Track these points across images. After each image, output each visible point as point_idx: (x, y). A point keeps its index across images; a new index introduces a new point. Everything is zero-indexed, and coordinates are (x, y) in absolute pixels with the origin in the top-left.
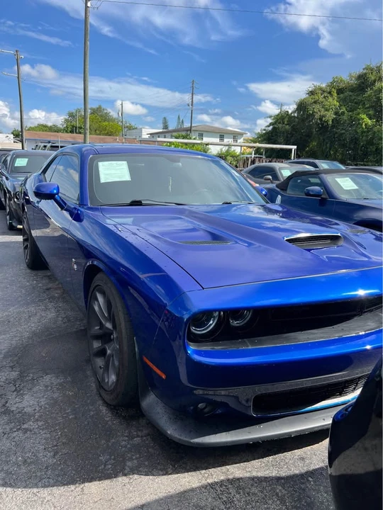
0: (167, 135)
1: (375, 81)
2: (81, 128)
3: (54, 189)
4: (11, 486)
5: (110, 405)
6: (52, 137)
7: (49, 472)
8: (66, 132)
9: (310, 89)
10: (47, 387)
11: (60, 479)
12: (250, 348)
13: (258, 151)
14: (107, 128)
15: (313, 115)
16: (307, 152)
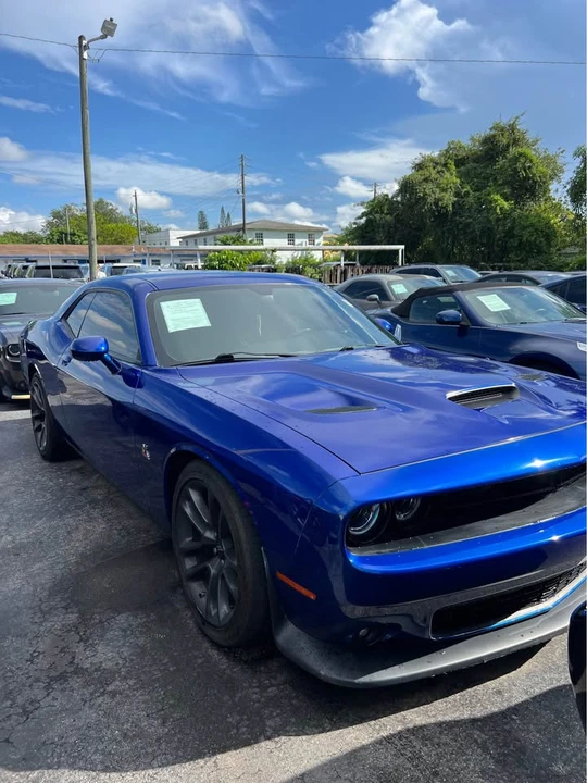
0: (208, 238)
1: (508, 146)
2: (74, 234)
3: (101, 345)
4: (115, 770)
5: (224, 647)
6: (31, 251)
7: (163, 746)
8: (52, 242)
9: (417, 162)
10: (124, 630)
11: (180, 753)
12: (426, 547)
13: (347, 255)
14: (115, 232)
15: (424, 198)
16: (419, 253)
